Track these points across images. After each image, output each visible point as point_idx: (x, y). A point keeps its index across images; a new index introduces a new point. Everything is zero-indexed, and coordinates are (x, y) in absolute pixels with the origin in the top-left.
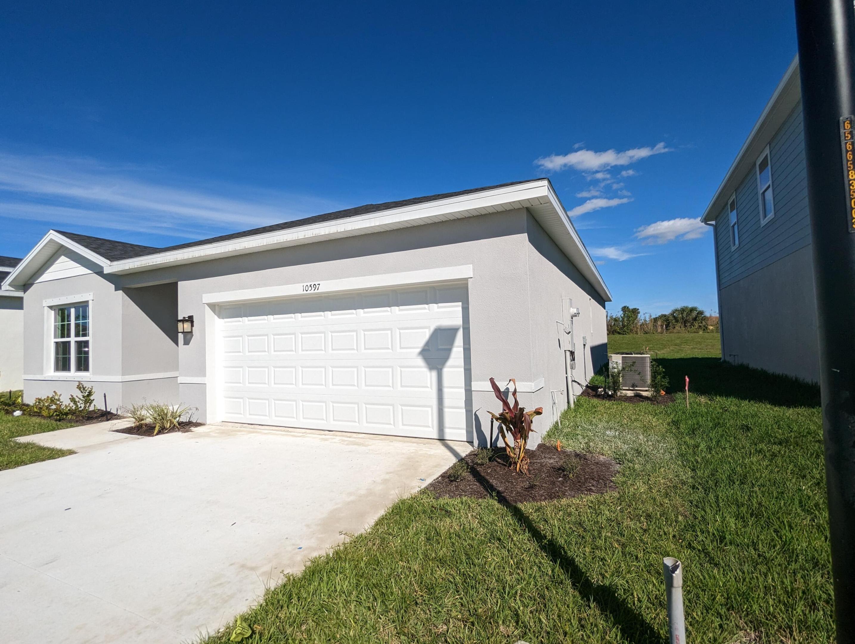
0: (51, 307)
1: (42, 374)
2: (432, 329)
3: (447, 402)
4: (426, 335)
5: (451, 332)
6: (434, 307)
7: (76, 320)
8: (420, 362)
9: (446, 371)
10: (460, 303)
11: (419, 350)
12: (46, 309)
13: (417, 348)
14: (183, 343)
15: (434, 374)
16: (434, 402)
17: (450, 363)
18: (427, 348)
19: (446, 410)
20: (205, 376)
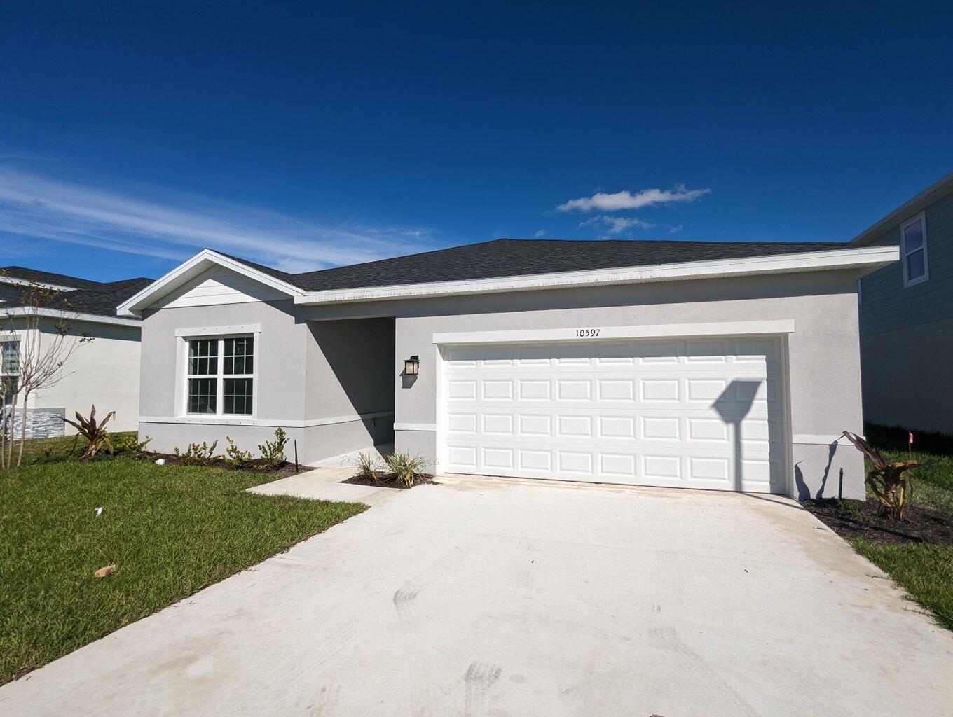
0: (185, 338)
1: (172, 415)
2: (729, 381)
3: (746, 453)
4: (723, 386)
5: (752, 386)
6: (733, 359)
7: (225, 354)
8: (713, 413)
9: (745, 423)
10: (765, 356)
11: (712, 402)
12: (180, 340)
13: (711, 399)
14: (401, 386)
15: (731, 427)
16: (730, 453)
17: (750, 415)
18: (723, 399)
19: (745, 462)
20: (435, 423)
